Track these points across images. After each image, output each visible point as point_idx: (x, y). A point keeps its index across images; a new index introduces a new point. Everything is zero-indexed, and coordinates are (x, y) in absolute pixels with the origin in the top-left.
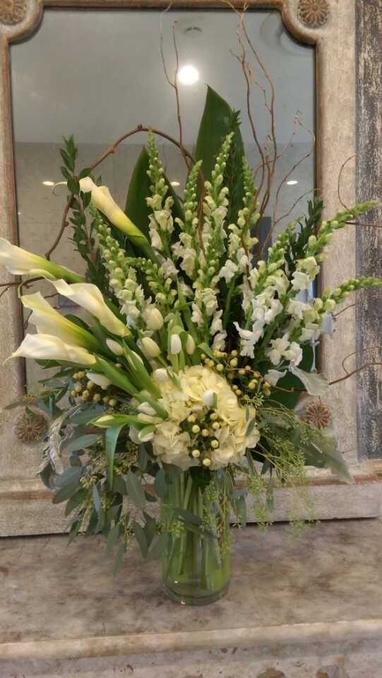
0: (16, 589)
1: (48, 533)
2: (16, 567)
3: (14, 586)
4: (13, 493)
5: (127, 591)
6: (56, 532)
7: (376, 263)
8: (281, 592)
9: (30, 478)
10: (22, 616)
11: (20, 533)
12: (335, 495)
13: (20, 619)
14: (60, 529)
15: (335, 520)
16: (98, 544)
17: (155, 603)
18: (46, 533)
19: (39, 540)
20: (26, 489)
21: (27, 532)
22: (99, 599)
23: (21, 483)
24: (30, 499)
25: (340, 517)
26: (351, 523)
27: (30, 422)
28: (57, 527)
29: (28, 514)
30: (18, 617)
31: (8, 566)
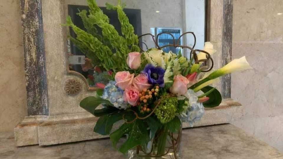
1: (85, 140)
4: (65, 121)
6: (89, 139)
7: (229, 11)
9: (72, 113)
11: (70, 141)
12: (214, 114)
14: (91, 137)
15: (215, 125)
18: (83, 140)
19: (80, 144)
20: (71, 118)
21: (74, 140)
23: (67, 116)
24: (74, 123)
25: (216, 123)
26: (221, 126)
27: (73, 83)
29: (74, 131)
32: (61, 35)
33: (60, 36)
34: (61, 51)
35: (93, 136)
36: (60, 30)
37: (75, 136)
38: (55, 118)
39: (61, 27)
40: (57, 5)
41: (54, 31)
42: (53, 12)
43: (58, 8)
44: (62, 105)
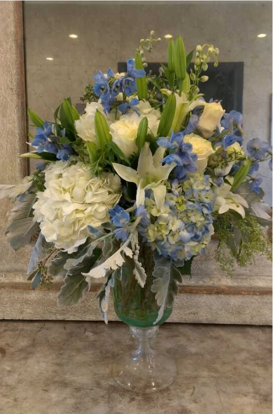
0: (9, 371)
1: (43, 319)
2: (12, 350)
3: (8, 368)
4: (15, 284)
5: (104, 383)
6: (50, 319)
8: (244, 398)
10: (9, 400)
11: (20, 317)
13: (8, 402)
16: (85, 332)
17: (127, 399)
18: (41, 319)
19: (36, 324)
21: (26, 316)
22: (78, 389)
23: (23, 275)
24: (29, 289)
28: (51, 315)
29: (27, 302)
30: (6, 400)
31: (6, 348)
32: (18, 147)
33: (16, 149)
34: (17, 173)
35: (57, 314)
36: (15, 140)
37: (28, 311)
38: (4, 276)
39: (17, 135)
40: (12, 101)
41: (7, 141)
42: (6, 112)
43: (14, 106)
44: (15, 257)
